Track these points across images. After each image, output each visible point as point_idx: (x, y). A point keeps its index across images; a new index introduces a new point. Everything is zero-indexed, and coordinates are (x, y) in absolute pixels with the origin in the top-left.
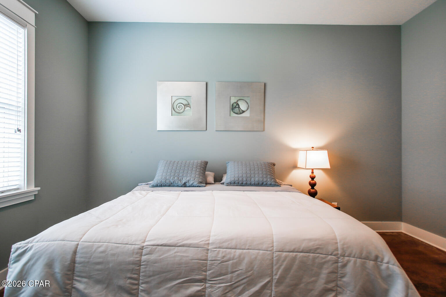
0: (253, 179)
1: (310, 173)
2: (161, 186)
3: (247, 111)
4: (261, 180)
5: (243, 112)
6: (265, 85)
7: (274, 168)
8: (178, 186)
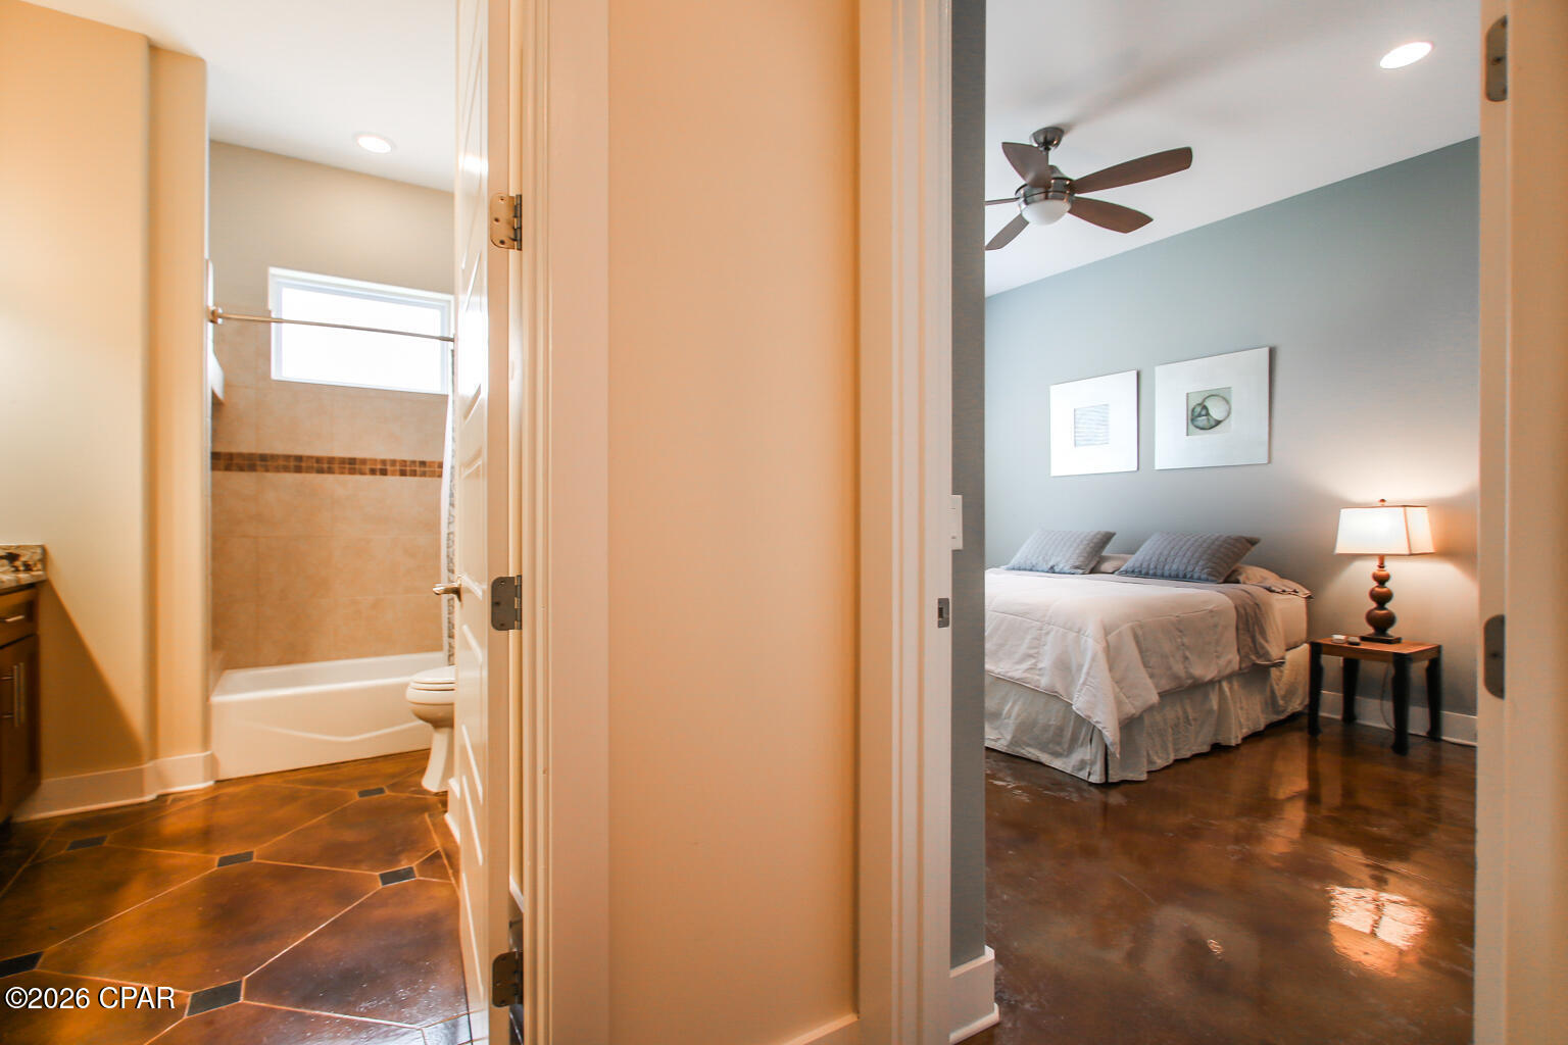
1: (1376, 569)
2: (1019, 569)
3: (1227, 421)
4: (1182, 568)
5: (1218, 423)
6: (1272, 353)
7: (1248, 549)
8: (1043, 571)
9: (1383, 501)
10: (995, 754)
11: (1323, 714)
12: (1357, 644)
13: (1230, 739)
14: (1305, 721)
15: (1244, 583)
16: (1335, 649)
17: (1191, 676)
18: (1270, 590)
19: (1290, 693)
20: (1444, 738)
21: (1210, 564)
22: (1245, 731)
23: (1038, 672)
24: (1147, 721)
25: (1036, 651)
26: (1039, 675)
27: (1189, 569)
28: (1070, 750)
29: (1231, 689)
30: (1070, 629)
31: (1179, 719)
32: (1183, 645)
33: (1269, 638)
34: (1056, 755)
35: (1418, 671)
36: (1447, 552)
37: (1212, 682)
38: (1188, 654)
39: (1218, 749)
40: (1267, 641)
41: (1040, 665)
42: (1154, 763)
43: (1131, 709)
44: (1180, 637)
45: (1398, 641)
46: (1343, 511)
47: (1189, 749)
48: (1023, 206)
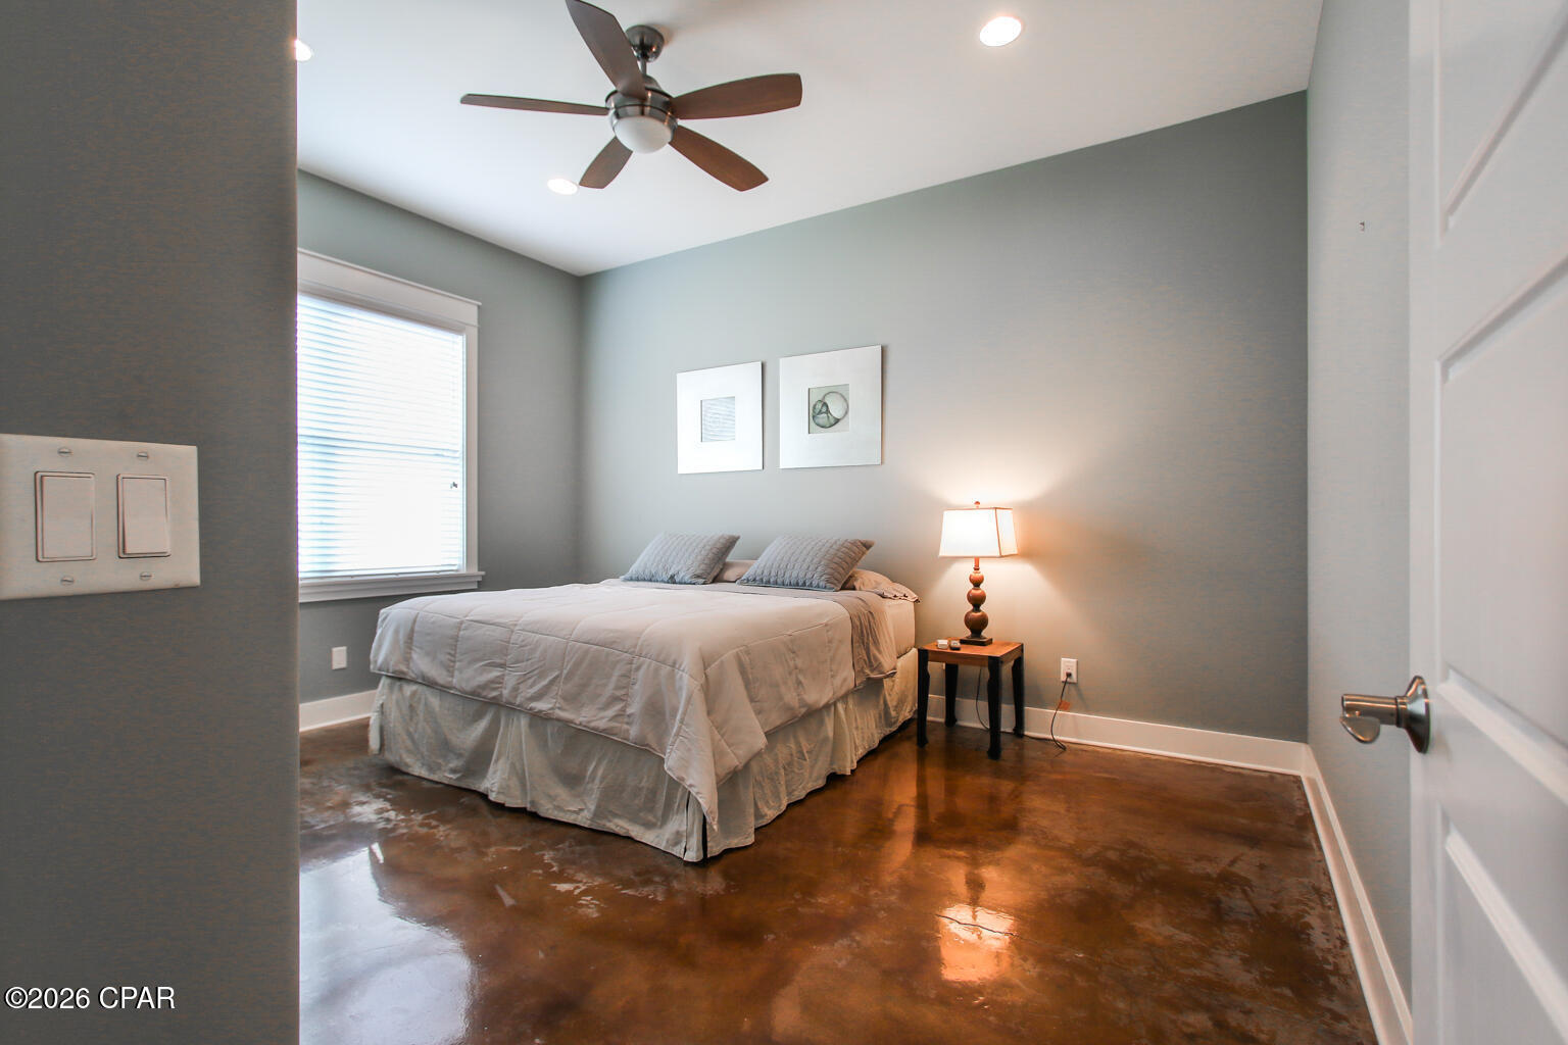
0: (787, 575)
1: (971, 571)
2: (638, 580)
3: (846, 419)
4: (801, 575)
5: (837, 421)
6: (884, 351)
7: (864, 553)
8: (663, 581)
9: (977, 503)
10: (575, 832)
11: (929, 718)
12: (958, 649)
13: (845, 767)
14: (914, 727)
15: (860, 590)
16: (939, 655)
17: (803, 703)
18: (883, 596)
19: (901, 702)
20: (1026, 733)
21: (829, 570)
22: (861, 752)
23: (626, 720)
24: (755, 767)
25: (623, 692)
26: (627, 723)
27: (809, 575)
28: (665, 819)
29: (846, 710)
30: (664, 662)
31: (792, 755)
32: (796, 668)
33: (882, 649)
34: (649, 826)
35: (1006, 670)
36: (1027, 554)
37: (827, 706)
38: (801, 678)
39: (834, 779)
40: (880, 652)
41: (629, 711)
42: (763, 816)
43: (734, 760)
44: (794, 659)
45: (990, 642)
46: (945, 513)
47: (804, 788)
48: (615, 121)
